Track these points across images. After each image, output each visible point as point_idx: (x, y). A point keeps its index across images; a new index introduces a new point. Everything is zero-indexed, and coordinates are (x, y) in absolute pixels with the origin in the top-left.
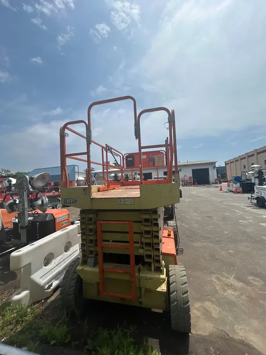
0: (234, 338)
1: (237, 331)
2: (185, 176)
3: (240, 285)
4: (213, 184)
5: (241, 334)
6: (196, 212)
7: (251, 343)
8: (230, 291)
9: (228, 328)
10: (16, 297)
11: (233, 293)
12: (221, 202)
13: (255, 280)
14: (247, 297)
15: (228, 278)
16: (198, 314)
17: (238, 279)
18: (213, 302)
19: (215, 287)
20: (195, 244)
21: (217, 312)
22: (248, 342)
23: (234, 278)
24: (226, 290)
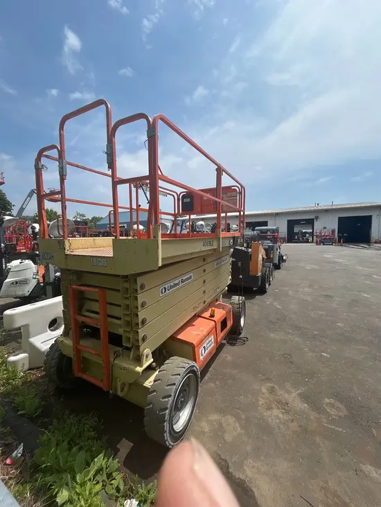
0: (234, 474)
1: (245, 468)
2: (325, 228)
3: (302, 406)
4: (376, 242)
5: (249, 472)
6: (310, 286)
7: (254, 489)
8: (276, 412)
9: (235, 459)
10: (12, 358)
11: (281, 416)
12: (369, 276)
13: (332, 406)
14: (300, 426)
15: (288, 392)
16: (207, 429)
17: (305, 397)
18: (238, 419)
19: (258, 401)
20: (272, 335)
21: (235, 434)
22: (250, 486)
23: (299, 394)
24: (272, 408)
